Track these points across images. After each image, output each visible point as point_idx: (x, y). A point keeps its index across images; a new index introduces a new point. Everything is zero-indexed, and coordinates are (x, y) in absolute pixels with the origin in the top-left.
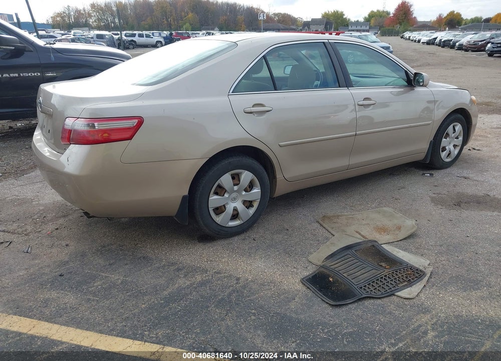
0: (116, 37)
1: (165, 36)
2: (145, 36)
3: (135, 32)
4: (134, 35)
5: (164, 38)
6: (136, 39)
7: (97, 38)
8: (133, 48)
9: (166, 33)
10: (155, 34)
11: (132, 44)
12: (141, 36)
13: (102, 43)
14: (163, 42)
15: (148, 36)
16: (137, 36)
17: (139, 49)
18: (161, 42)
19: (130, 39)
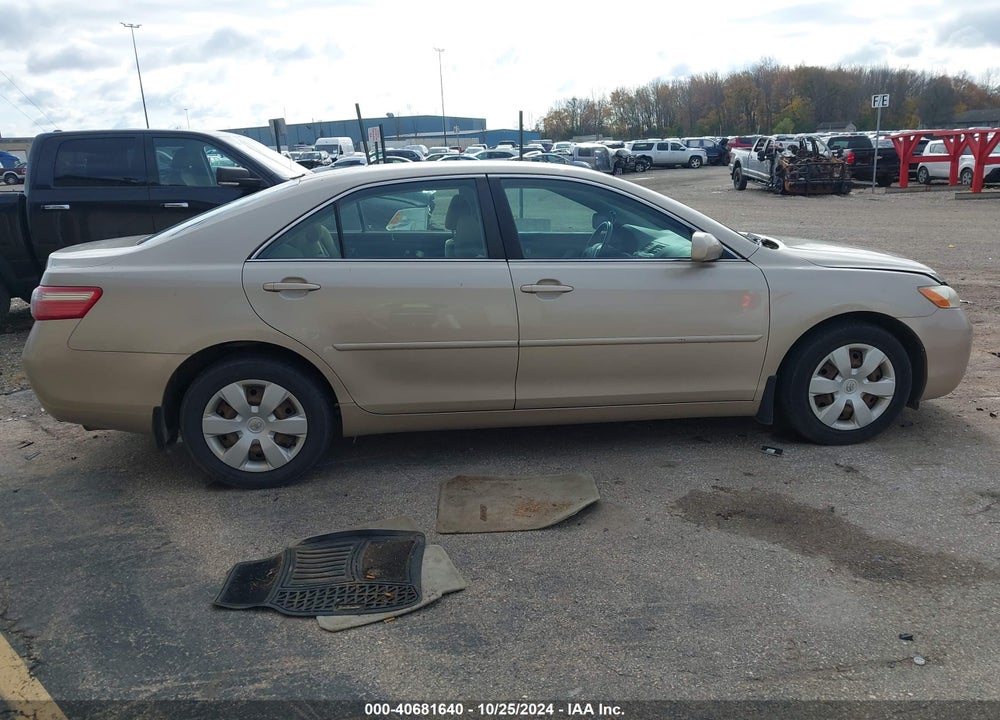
0: (613, 151)
1: (711, 145)
2: (669, 148)
3: (651, 141)
4: (649, 147)
5: (708, 150)
6: (653, 153)
7: (580, 155)
8: (644, 171)
9: (712, 140)
10: (691, 143)
11: (642, 164)
12: (662, 147)
13: (585, 163)
14: (705, 158)
15: (675, 147)
16: (655, 147)
17: (654, 172)
18: (699, 158)
19: (639, 154)
